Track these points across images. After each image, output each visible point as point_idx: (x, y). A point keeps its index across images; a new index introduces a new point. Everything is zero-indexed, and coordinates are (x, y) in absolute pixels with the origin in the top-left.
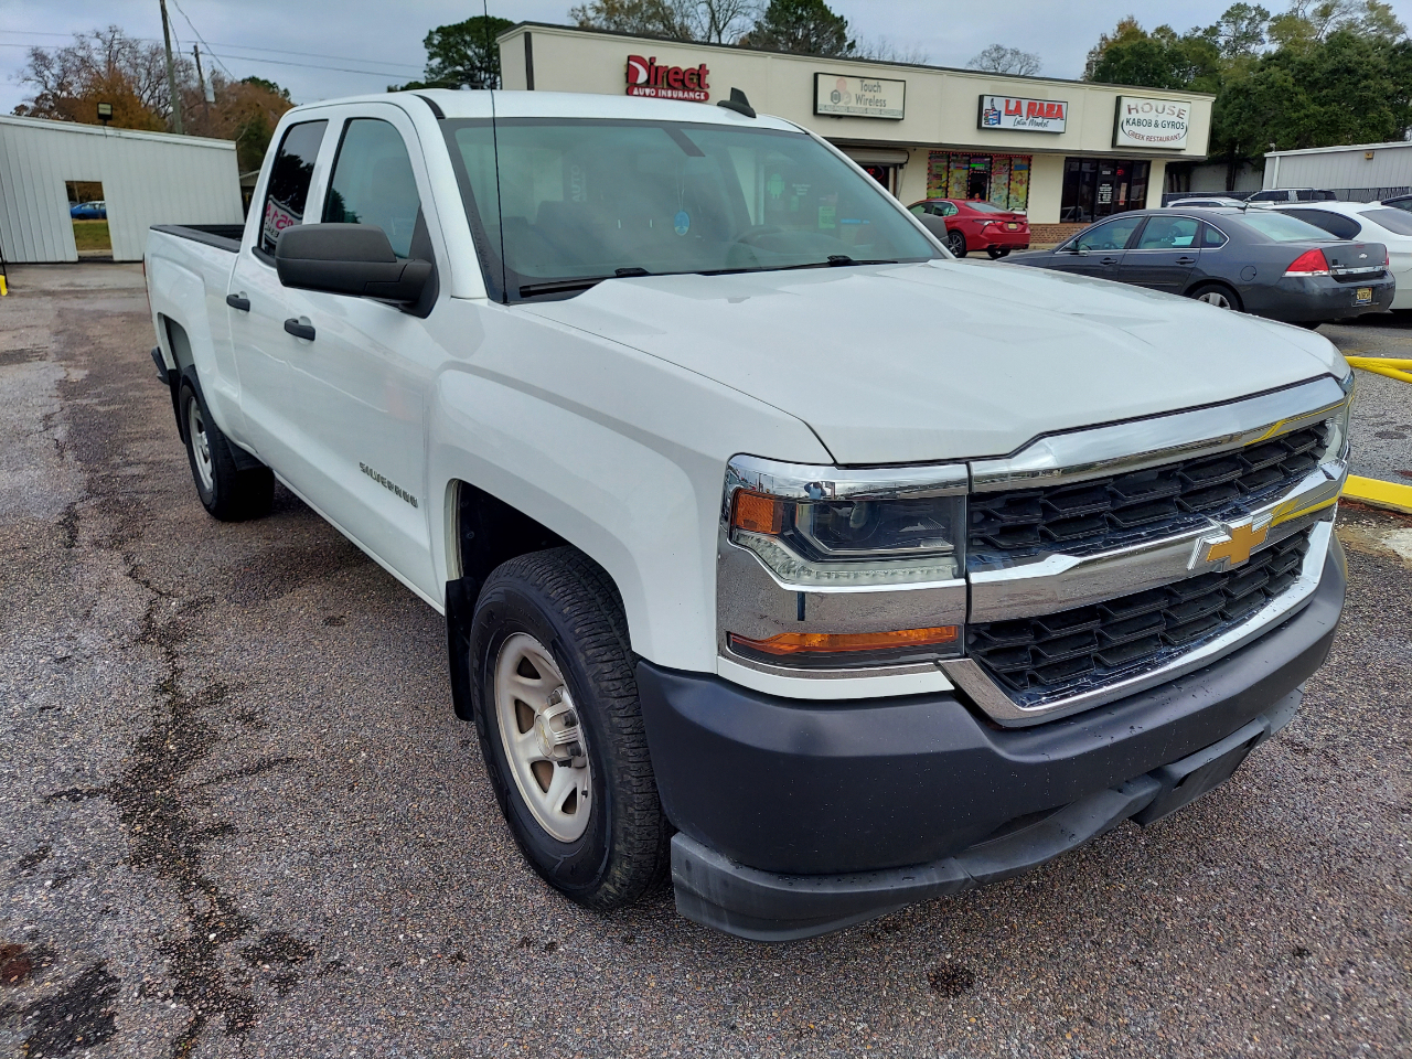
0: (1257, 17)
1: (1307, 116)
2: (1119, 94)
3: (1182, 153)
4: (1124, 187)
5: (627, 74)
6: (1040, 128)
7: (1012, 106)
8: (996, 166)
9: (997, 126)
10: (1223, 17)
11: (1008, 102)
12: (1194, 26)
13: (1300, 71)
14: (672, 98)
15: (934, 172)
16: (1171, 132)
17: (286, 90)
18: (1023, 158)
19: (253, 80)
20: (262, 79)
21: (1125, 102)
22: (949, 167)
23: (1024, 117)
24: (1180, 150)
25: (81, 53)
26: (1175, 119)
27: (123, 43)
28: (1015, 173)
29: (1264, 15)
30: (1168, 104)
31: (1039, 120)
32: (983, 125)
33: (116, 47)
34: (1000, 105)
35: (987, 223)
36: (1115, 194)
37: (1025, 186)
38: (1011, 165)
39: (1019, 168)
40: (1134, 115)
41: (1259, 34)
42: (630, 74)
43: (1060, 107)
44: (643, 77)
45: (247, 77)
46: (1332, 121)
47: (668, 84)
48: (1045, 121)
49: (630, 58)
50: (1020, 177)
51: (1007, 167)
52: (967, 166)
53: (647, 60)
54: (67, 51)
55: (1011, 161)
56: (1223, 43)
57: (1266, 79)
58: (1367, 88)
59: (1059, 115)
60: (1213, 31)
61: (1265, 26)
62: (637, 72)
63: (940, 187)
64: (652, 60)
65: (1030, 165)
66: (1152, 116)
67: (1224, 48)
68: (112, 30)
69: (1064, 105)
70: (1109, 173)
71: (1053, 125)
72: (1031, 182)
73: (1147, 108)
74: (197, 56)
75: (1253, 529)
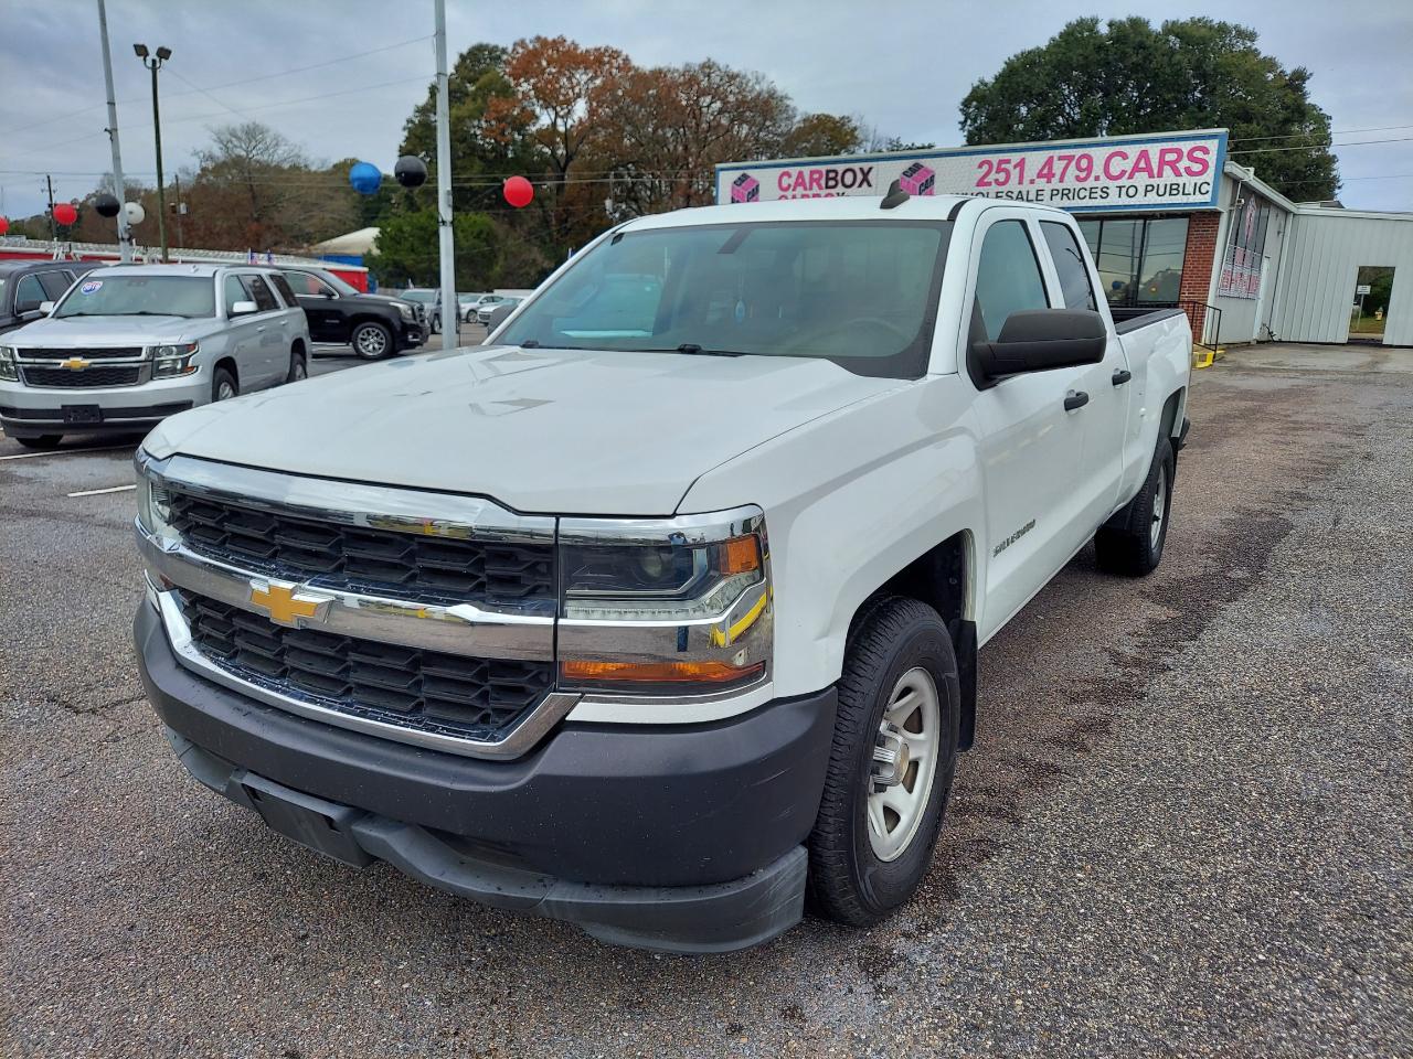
75: (296, 597)
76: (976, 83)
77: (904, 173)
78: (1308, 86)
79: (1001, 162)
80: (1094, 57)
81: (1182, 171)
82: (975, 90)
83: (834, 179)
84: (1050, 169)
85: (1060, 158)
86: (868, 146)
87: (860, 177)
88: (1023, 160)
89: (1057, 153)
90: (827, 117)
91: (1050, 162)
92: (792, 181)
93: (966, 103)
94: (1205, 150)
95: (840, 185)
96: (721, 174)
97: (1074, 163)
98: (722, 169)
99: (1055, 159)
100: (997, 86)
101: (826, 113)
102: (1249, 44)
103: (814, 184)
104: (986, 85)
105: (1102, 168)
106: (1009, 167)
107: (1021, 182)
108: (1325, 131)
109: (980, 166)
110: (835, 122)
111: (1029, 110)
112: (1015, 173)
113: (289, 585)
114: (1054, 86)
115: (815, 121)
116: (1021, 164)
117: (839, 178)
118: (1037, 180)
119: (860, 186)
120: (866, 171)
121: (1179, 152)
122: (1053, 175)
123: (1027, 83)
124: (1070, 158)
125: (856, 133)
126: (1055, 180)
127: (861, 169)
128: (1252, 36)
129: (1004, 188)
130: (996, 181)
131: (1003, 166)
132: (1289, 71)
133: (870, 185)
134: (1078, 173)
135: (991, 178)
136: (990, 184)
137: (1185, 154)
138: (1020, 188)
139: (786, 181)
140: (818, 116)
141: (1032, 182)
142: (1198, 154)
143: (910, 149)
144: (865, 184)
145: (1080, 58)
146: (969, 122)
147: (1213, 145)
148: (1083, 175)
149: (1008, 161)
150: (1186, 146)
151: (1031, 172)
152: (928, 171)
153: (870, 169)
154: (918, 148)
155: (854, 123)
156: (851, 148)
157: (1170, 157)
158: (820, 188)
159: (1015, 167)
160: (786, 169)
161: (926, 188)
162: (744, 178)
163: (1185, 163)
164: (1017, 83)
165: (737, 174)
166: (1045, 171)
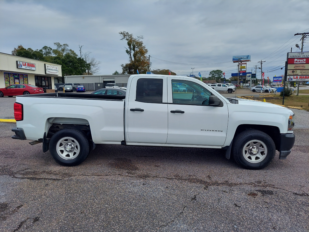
0: (50, 49)
1: (66, 69)
2: (45, 63)
3: (58, 76)
4: (47, 82)
6: (30, 69)
7: (24, 64)
8: (20, 76)
9: (21, 68)
10: (43, 48)
11: (23, 63)
12: (37, 49)
13: (63, 61)
15: (6, 77)
16: (56, 72)
18: (26, 75)
21: (46, 65)
22: (9, 76)
23: (27, 66)
24: (57, 75)
26: (56, 69)
28: (24, 78)
29: (51, 49)
30: (54, 66)
31: (30, 67)
32: (18, 68)
34: (21, 63)
35: (35, 90)
36: (45, 83)
37: (27, 81)
38: (23, 77)
39: (25, 77)
40: (48, 68)
41: (51, 53)
43: (34, 65)
46: (71, 71)
48: (31, 67)
50: (26, 79)
51: (22, 77)
52: (13, 76)
55: (23, 76)
56: (44, 53)
57: (56, 62)
58: (76, 65)
59: (34, 66)
60: (41, 51)
61: (52, 51)
63: (8, 81)
65: (27, 77)
66: (51, 68)
67: (44, 54)
69: (35, 65)
70: (44, 79)
71: (33, 69)
72: (28, 80)
73: (50, 67)
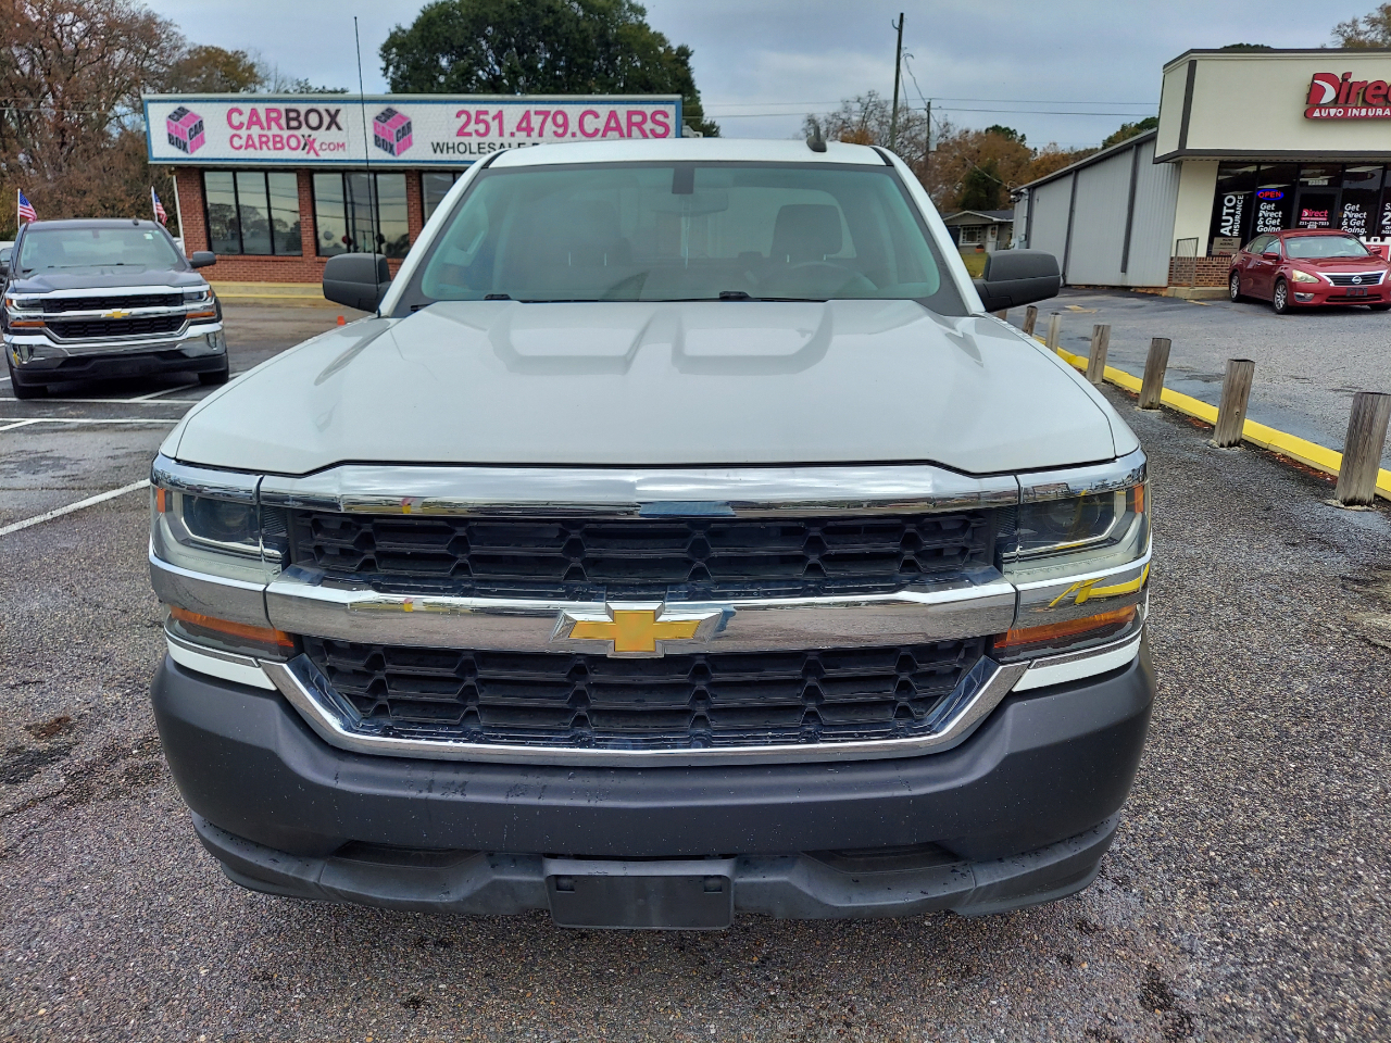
5: (1309, 95)
14: (1366, 118)
17: (1023, 136)
19: (996, 128)
20: (1003, 127)
25: (844, 116)
27: (876, 106)
33: (870, 108)
42: (1314, 94)
44: (1330, 94)
45: (991, 126)
47: (1364, 100)
49: (1316, 76)
53: (1340, 77)
54: (834, 115)
62: (1323, 90)
64: (1346, 76)
68: (871, 95)
74: (928, 112)
75: (662, 618)
76: (394, 30)
77: (377, 118)
78: (692, 62)
79: (479, 113)
80: (508, 15)
81: (648, 132)
82: (393, 36)
83: (297, 119)
84: (529, 123)
85: (537, 113)
86: (272, 86)
87: (327, 120)
88: (500, 113)
89: (533, 108)
90: (217, 50)
91: (527, 116)
92: (245, 119)
93: (386, 49)
94: (666, 115)
95: (304, 126)
96: (151, 106)
97: (550, 119)
98: (151, 101)
99: (532, 113)
100: (418, 34)
101: (215, 45)
102: (640, 18)
103: (273, 124)
104: (404, 31)
105: (577, 124)
106: (488, 118)
107: (501, 134)
108: (697, 103)
109: (458, 115)
110: (227, 57)
111: (451, 62)
112: (494, 125)
113: (653, 606)
114: (471, 40)
115: (204, 54)
116: (499, 116)
117: (302, 118)
118: (517, 134)
119: (328, 128)
120: (333, 112)
121: (643, 114)
122: (532, 129)
123: (447, 34)
124: (547, 114)
125: (255, 70)
126: (535, 134)
127: (327, 111)
128: (641, 11)
129: (486, 140)
130: (477, 132)
131: (482, 117)
132: (675, 46)
133: (339, 129)
134: (554, 128)
135: (471, 128)
136: (470, 134)
137: (649, 117)
138: (501, 140)
139: (236, 119)
140: (207, 48)
141: (512, 134)
142: (660, 117)
143: (320, 92)
144: (334, 127)
145: (496, 16)
146: (391, 69)
147: (671, 110)
148: (560, 131)
149: (486, 113)
150: (649, 109)
151: (510, 125)
152: (403, 118)
153: (338, 111)
154: (330, 92)
155: (250, 59)
156: (252, 86)
157: (636, 119)
158: (281, 128)
159: (494, 118)
160: (235, 105)
161: (404, 135)
162: (181, 113)
163: (648, 126)
164: (437, 33)
165: (172, 108)
166: (524, 125)
